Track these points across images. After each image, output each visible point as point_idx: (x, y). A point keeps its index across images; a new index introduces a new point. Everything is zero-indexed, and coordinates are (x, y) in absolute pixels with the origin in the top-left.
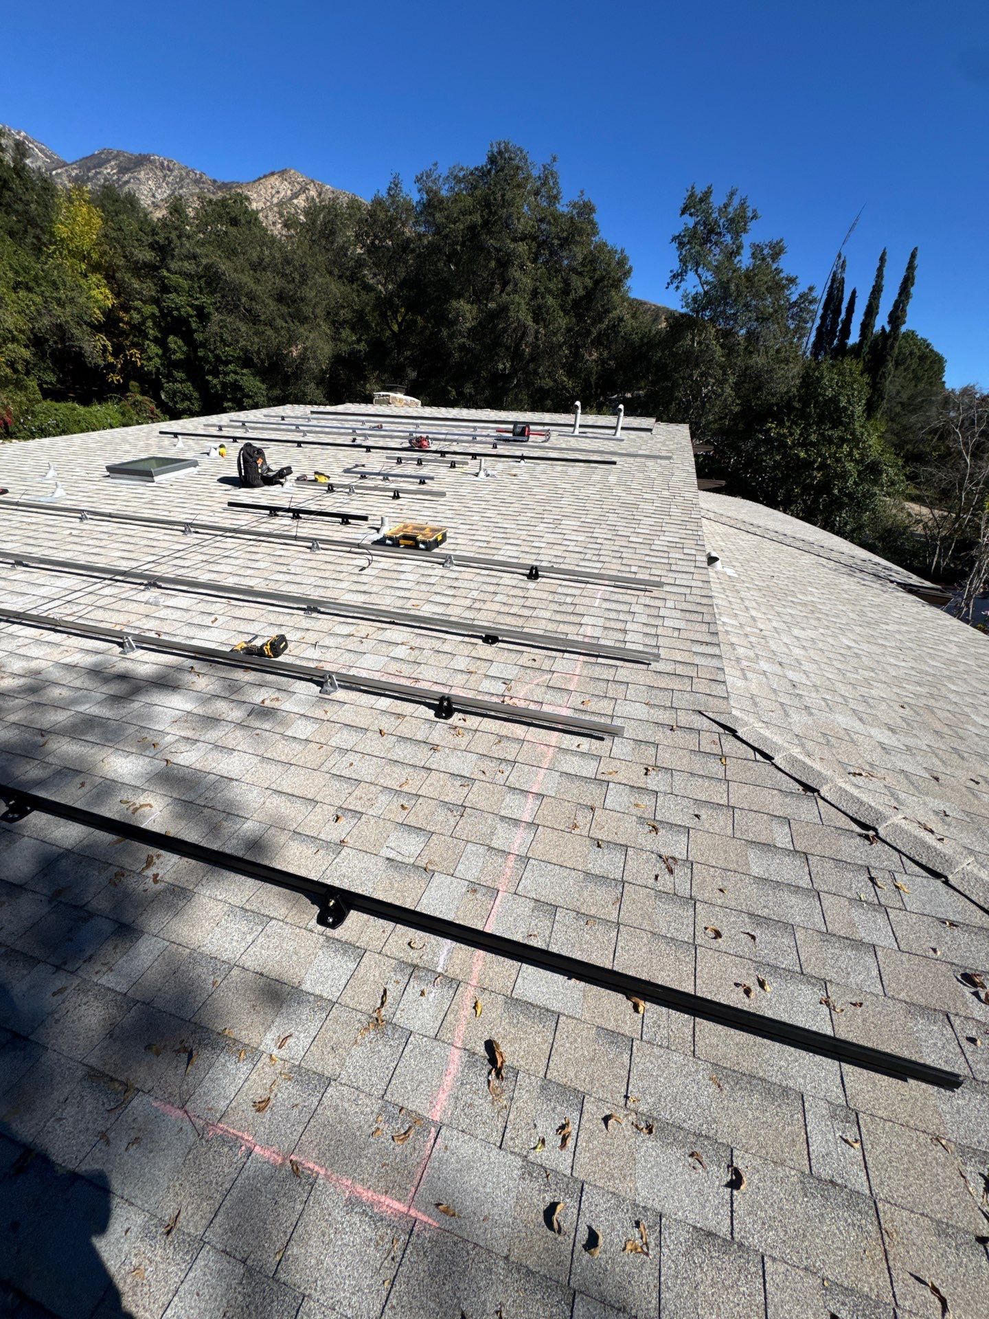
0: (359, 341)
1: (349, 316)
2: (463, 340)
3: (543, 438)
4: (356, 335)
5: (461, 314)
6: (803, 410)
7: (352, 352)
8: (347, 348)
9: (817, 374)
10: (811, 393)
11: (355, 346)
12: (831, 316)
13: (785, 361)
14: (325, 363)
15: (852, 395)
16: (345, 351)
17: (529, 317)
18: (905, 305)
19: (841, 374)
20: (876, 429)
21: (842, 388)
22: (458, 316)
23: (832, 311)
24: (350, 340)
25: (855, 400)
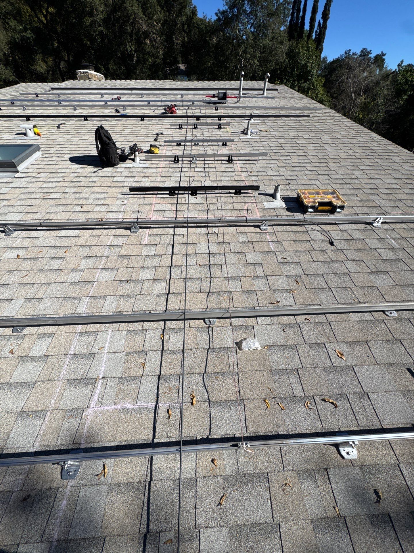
0: (25, 30)
1: (10, 8)
2: (101, 29)
3: (235, 100)
4: (22, 25)
5: (95, 7)
6: (291, 73)
7: (23, 38)
8: (17, 36)
9: (297, 51)
10: (295, 62)
11: (23, 33)
12: (296, 13)
13: (282, 43)
14: (5, 48)
15: (313, 63)
16: (18, 38)
17: (140, 11)
18: (330, 7)
19: (308, 51)
20: (321, 82)
21: (308, 58)
22: (92, 9)
23: (296, 10)
24: (18, 29)
25: (314, 65)
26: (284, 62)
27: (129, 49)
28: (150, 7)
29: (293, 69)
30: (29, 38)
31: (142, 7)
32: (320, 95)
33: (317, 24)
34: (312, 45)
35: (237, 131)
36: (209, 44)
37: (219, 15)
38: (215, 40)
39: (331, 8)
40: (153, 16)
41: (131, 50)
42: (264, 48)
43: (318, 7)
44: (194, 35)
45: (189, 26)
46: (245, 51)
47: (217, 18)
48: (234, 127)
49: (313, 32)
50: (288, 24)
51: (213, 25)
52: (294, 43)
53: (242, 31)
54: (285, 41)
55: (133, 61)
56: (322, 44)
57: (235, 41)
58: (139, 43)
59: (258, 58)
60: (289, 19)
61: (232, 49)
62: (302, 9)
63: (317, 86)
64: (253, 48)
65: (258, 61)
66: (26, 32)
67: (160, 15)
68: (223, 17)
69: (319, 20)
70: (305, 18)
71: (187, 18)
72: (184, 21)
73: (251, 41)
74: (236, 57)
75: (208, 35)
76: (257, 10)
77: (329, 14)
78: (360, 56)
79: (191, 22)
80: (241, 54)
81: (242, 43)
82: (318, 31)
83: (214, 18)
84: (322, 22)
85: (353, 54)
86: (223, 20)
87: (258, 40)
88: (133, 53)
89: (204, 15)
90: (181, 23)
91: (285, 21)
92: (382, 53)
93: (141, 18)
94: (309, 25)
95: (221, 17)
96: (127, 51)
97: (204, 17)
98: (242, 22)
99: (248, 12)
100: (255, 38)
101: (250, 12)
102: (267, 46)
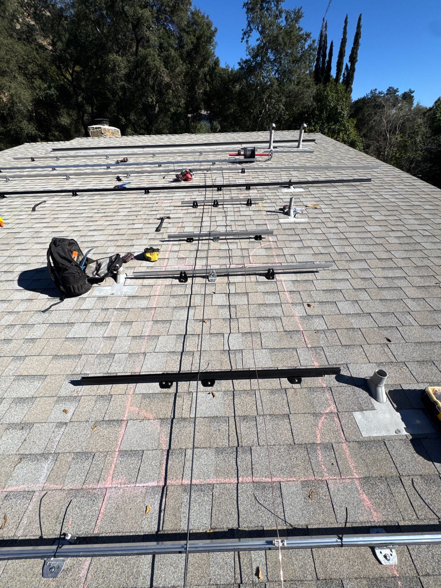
0: (50, 88)
1: (36, 69)
2: (123, 83)
4: (46, 83)
5: (117, 64)
6: (320, 115)
7: (47, 96)
8: (42, 93)
9: (325, 94)
10: (323, 105)
11: (47, 91)
12: (321, 59)
13: (308, 87)
14: (29, 105)
15: (343, 104)
16: (42, 96)
17: (162, 65)
18: (357, 50)
19: (337, 93)
20: (353, 123)
21: (338, 101)
22: (115, 66)
23: (322, 55)
24: (42, 87)
25: (344, 107)
26: (312, 105)
27: (150, 100)
28: (172, 61)
29: (321, 112)
30: (52, 95)
31: (164, 62)
32: (352, 136)
33: (344, 67)
34: (341, 87)
35: (273, 209)
36: (232, 92)
37: (242, 64)
38: (238, 87)
39: (358, 52)
40: (175, 69)
41: (153, 101)
42: (290, 92)
43: (345, 51)
44: (216, 84)
45: (211, 76)
46: (270, 97)
47: (240, 67)
48: (268, 201)
49: (340, 75)
50: (314, 69)
51: (236, 74)
52: (321, 86)
53: (266, 78)
54: (312, 85)
55: (155, 110)
56: (351, 86)
57: (259, 87)
58: (160, 94)
59: (283, 103)
60: (315, 64)
61: (256, 94)
62: (327, 54)
63: (348, 127)
64: (278, 93)
65: (284, 105)
66: (50, 89)
67: (181, 67)
68: (246, 66)
69: (347, 64)
70: (331, 62)
71: (209, 68)
72: (206, 71)
73: (275, 86)
74: (260, 102)
75: (231, 83)
76: (282, 58)
77: (357, 57)
78: (387, 94)
79: (213, 72)
80: (266, 100)
81: (266, 89)
82: (346, 73)
83: (237, 67)
84: (349, 65)
85: (380, 93)
86: (246, 69)
87: (284, 86)
88: (155, 103)
89: (227, 64)
90: (203, 73)
91: (310, 67)
92: (410, 90)
93: (163, 71)
94: (336, 68)
95: (244, 66)
96: (148, 102)
97: (227, 67)
98: (266, 70)
99: (272, 60)
100: (280, 84)
101: (274, 60)
102: (292, 91)
